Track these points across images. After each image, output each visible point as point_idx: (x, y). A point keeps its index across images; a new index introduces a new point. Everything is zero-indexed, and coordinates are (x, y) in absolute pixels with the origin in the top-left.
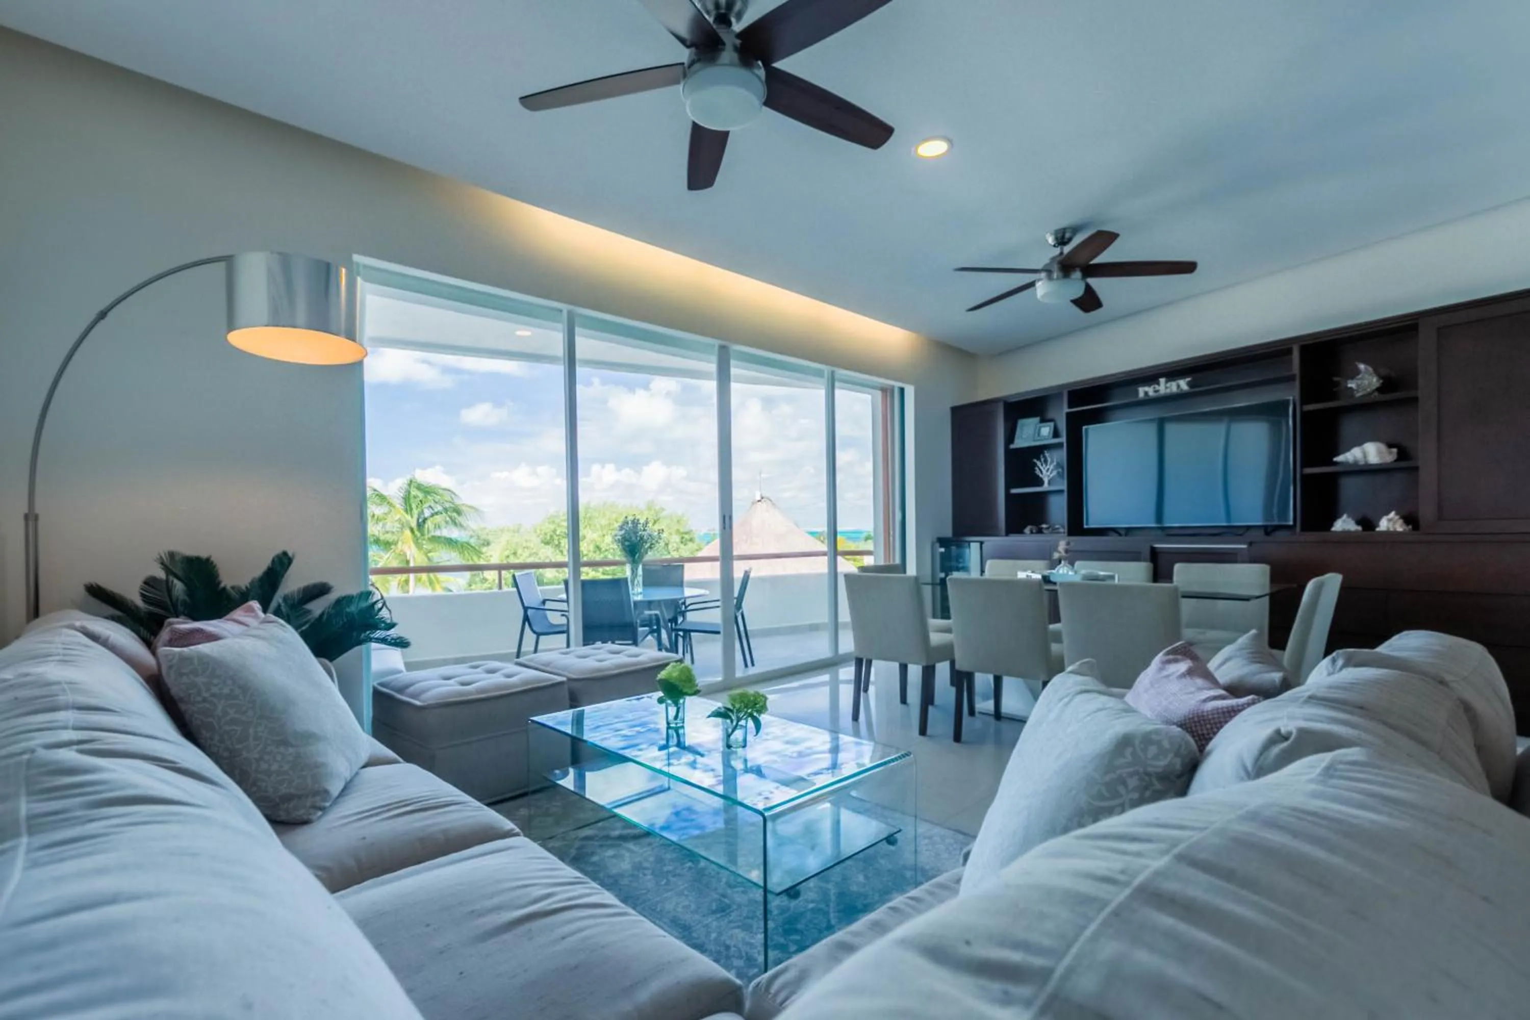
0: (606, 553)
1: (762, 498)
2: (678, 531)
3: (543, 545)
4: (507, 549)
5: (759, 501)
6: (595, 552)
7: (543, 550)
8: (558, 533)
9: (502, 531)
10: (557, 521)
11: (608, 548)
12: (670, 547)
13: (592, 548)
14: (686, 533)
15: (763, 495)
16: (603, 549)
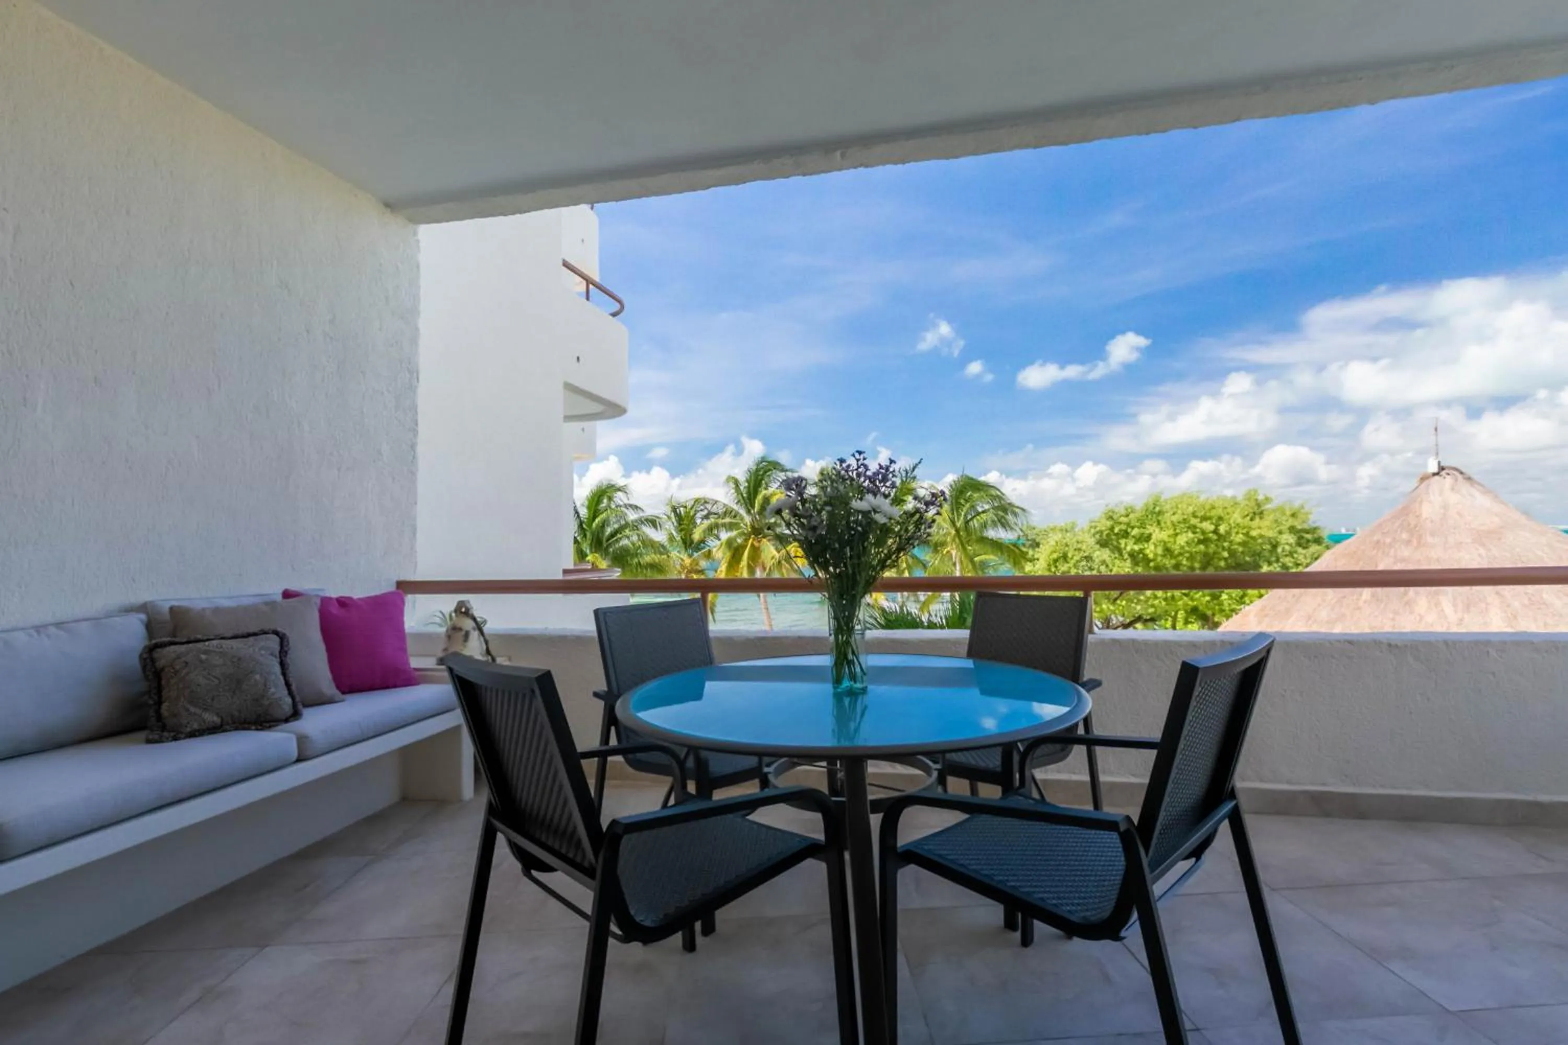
0: (1181, 558)
1: (1443, 469)
2: (1292, 529)
3: (1098, 546)
4: (1055, 552)
5: (1434, 474)
6: (1164, 556)
7: (1098, 553)
8: (1116, 530)
9: (1053, 529)
10: (1115, 517)
11: (1182, 551)
12: (1279, 550)
13: (1160, 551)
14: (1307, 532)
15: (1442, 464)
16: (1176, 552)
